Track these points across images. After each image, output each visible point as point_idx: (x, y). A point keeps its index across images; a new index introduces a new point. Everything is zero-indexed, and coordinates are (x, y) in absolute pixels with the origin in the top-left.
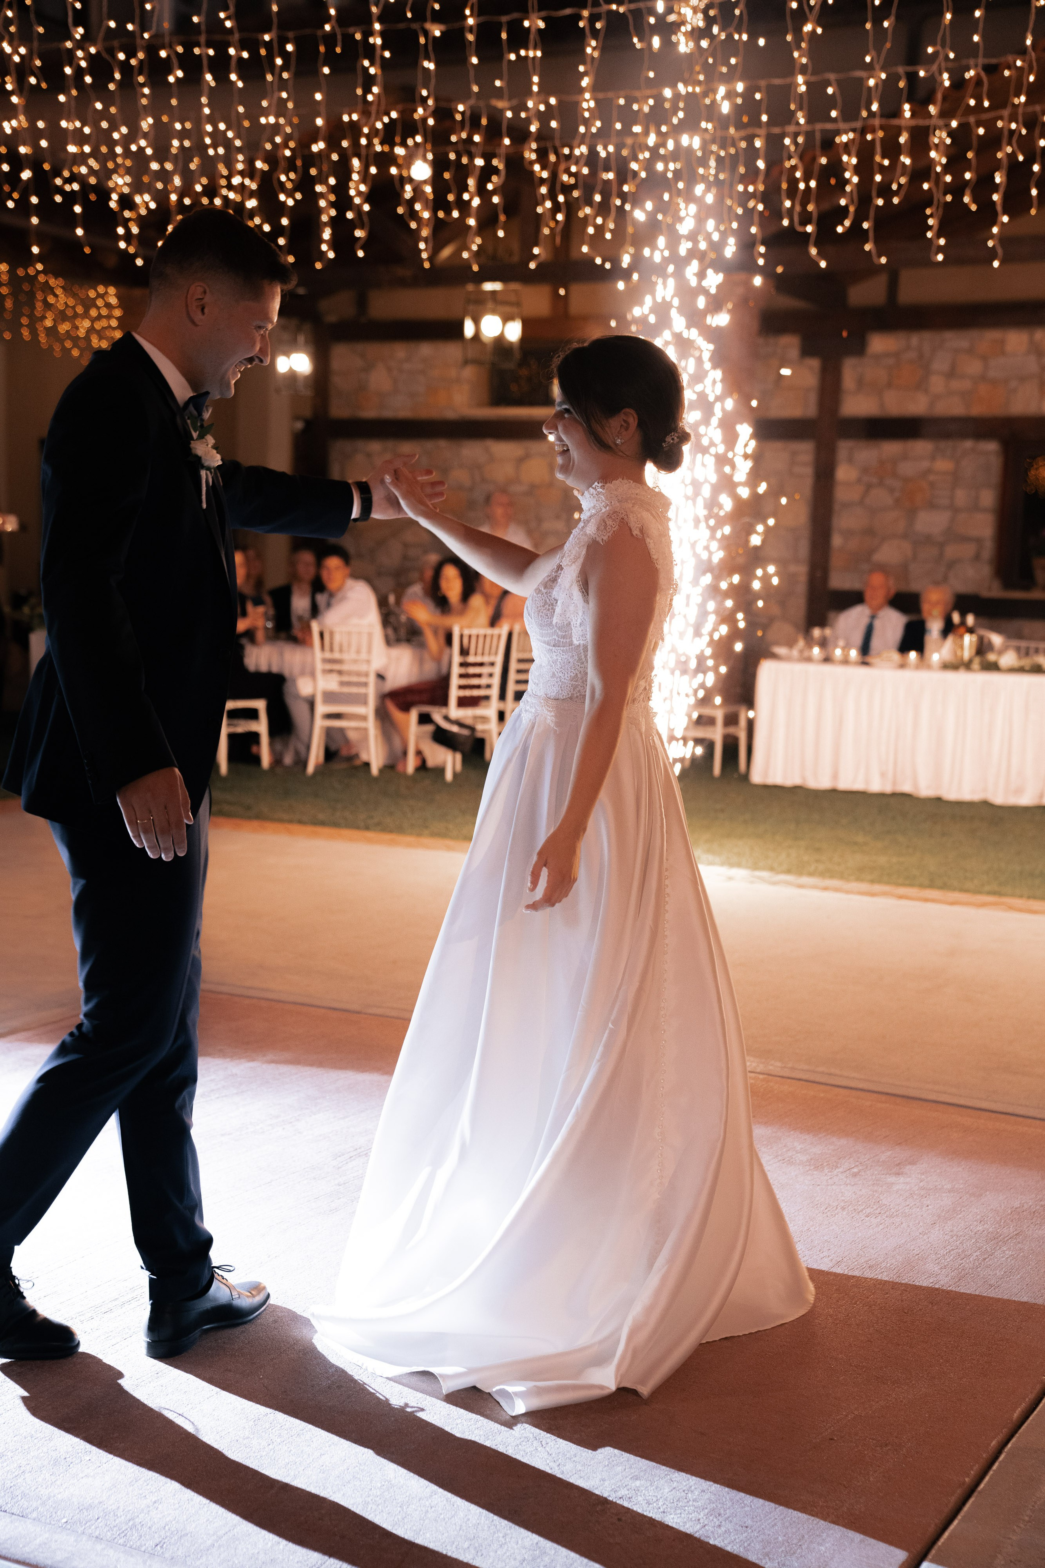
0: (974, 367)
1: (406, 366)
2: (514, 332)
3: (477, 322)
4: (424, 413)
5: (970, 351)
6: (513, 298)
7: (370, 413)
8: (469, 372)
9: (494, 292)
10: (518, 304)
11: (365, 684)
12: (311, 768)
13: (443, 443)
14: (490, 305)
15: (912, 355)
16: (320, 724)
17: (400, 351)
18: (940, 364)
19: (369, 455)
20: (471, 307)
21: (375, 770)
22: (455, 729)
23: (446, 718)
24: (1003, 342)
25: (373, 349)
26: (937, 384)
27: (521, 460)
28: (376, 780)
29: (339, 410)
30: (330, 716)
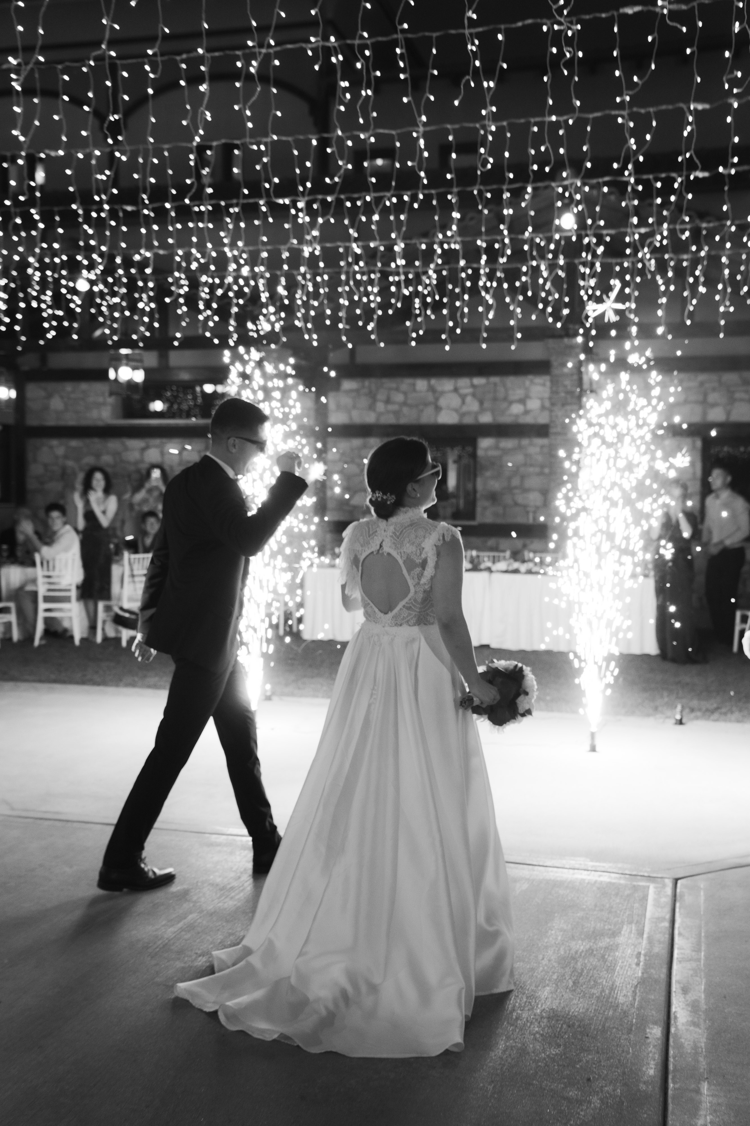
0: (399, 397)
1: (73, 396)
2: (139, 376)
3: (116, 371)
4: (84, 423)
5: (397, 389)
6: (138, 357)
7: (51, 422)
8: (111, 400)
9: (127, 355)
10: (141, 361)
11: (69, 590)
12: (37, 642)
13: (96, 440)
14: (124, 362)
15: (366, 391)
16: (41, 615)
17: (68, 387)
18: (381, 396)
19: (51, 447)
20: (114, 363)
21: (77, 641)
22: (127, 615)
23: (122, 609)
24: (414, 385)
25: (51, 386)
26: (380, 406)
27: (143, 450)
28: (79, 648)
29: (32, 421)
30: (47, 610)
